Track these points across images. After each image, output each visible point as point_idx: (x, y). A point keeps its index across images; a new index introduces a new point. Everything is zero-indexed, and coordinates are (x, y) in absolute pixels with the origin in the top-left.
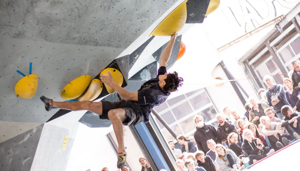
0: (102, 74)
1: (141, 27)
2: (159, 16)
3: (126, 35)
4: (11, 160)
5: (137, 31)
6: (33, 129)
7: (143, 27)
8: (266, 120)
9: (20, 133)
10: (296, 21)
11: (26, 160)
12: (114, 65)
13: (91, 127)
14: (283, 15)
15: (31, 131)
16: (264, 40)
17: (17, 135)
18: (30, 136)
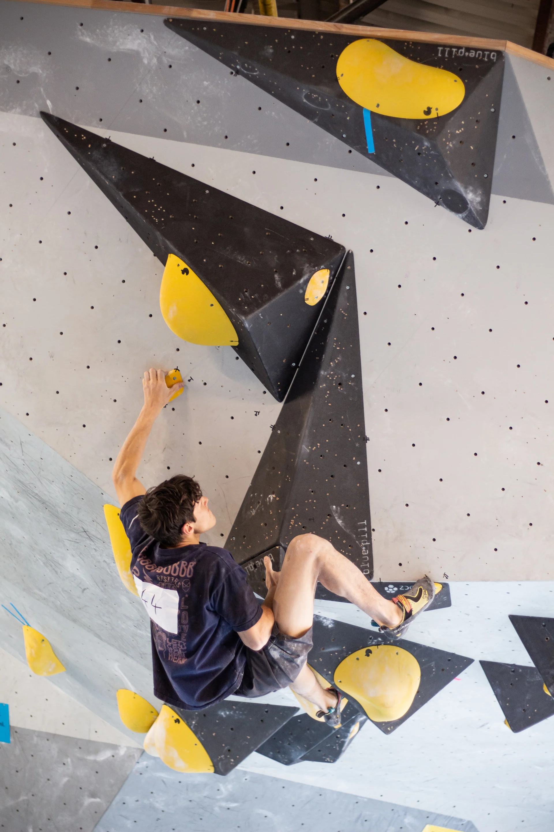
4: (65, 780)
6: (120, 746)
9: (94, 737)
11: (93, 800)
15: (115, 747)
17: (87, 738)
18: (112, 758)
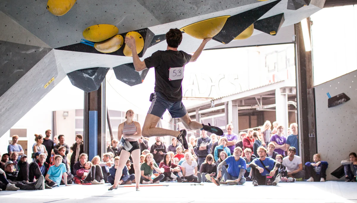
0: (128, 34)
1: (187, 12)
2: (206, 12)
3: (171, 11)
5: (182, 14)
7: (188, 14)
8: (190, 157)
10: (227, 104)
12: (143, 32)
13: (74, 84)
14: (213, 98)
16: (197, 106)
